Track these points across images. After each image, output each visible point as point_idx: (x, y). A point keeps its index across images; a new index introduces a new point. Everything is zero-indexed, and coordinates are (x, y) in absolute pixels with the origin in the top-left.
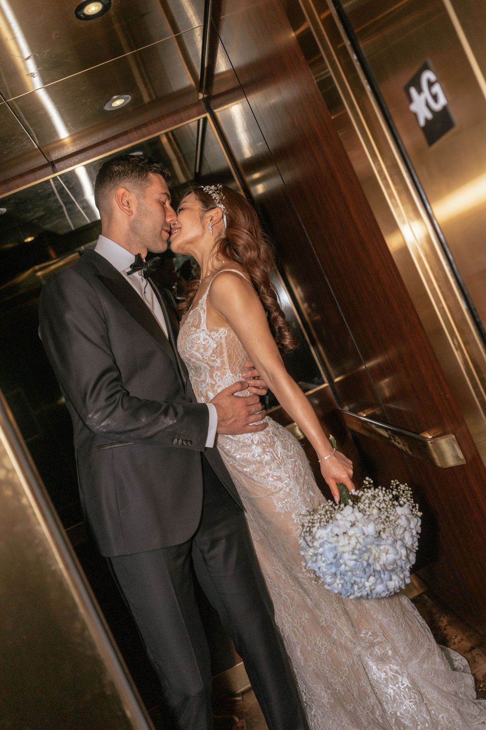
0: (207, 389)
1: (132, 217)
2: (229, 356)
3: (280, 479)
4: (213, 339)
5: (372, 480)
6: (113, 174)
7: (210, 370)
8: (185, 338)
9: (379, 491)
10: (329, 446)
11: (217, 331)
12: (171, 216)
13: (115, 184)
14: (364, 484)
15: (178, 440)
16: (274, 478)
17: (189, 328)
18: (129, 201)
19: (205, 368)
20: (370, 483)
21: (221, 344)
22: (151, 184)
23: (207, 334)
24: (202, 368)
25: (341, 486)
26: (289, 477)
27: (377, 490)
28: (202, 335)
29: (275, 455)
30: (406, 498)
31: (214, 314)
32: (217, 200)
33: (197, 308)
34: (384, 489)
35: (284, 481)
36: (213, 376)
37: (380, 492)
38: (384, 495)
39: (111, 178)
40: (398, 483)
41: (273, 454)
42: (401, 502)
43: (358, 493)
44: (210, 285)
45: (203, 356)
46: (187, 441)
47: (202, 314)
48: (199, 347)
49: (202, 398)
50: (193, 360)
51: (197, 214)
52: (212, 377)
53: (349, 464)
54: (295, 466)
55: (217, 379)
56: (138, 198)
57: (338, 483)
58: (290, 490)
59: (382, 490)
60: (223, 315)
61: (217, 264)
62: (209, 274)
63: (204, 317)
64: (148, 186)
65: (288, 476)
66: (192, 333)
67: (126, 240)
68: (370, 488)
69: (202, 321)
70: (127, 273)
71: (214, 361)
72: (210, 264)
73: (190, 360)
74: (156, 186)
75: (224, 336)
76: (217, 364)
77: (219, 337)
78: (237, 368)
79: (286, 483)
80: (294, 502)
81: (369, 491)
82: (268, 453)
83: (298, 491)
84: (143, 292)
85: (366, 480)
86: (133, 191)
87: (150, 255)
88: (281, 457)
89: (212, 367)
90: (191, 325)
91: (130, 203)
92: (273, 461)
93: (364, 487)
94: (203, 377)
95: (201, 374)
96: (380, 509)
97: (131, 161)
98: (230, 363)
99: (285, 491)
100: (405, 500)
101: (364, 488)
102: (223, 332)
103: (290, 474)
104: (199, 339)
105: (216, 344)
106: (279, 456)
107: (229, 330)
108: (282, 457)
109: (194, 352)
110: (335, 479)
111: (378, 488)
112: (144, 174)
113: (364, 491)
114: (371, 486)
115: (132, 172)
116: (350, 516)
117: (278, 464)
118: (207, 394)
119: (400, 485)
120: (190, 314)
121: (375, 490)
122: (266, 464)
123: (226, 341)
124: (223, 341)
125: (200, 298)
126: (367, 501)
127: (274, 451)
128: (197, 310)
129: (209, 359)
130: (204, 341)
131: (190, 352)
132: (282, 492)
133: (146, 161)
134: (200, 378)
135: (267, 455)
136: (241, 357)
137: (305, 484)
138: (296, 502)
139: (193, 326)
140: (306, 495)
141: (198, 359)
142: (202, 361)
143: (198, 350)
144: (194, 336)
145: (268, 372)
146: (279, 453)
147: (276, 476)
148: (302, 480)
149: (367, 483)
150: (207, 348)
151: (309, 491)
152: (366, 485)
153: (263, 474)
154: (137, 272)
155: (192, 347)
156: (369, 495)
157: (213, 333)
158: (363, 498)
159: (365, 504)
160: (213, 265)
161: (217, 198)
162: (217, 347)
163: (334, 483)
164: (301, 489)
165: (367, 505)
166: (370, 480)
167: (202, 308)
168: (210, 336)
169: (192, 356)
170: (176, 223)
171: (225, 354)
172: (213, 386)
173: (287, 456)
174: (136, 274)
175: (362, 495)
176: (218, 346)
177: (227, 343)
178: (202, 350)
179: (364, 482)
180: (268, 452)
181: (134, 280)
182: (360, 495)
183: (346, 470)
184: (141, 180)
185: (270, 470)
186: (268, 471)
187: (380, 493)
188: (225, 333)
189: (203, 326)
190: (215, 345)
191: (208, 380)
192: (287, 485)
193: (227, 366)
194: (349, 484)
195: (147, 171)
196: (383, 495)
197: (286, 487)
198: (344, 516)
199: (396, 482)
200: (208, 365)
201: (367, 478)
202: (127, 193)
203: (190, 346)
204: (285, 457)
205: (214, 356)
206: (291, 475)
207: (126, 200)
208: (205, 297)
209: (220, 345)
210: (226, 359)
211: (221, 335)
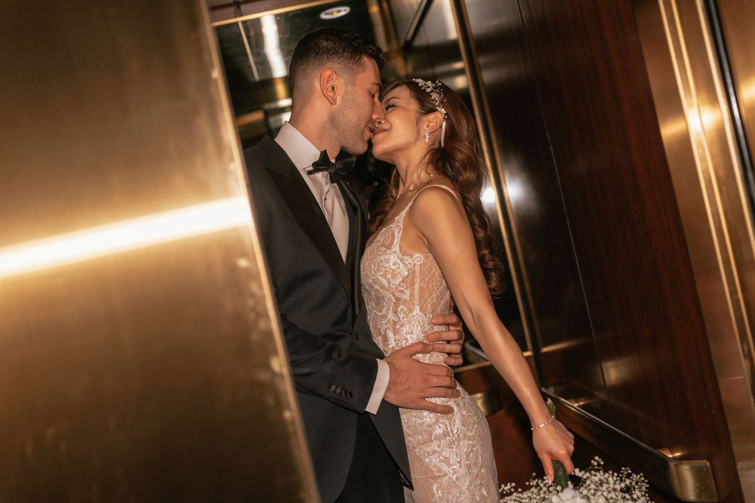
0: (387, 327)
1: (335, 107)
2: (421, 290)
3: (447, 461)
4: (405, 264)
5: (602, 460)
6: (319, 51)
7: (394, 303)
8: (371, 259)
9: (609, 477)
10: (546, 411)
11: (411, 256)
12: (378, 113)
13: (321, 63)
14: (591, 464)
15: (336, 388)
16: (441, 458)
17: (378, 247)
18: (335, 87)
19: (390, 300)
20: (599, 465)
21: (414, 272)
22: (364, 69)
23: (398, 257)
24: (386, 300)
25: (557, 464)
26: (459, 462)
27: (606, 475)
28: (393, 258)
29: (449, 429)
30: (641, 491)
31: (413, 234)
32: (436, 101)
33: (391, 226)
34: (616, 474)
35: (452, 465)
36: (397, 310)
37: (612, 479)
38: (615, 482)
39: (317, 54)
40: (630, 471)
41: (447, 428)
42: (635, 496)
43: (583, 475)
44: (413, 200)
45: (389, 283)
46: (346, 392)
47: (396, 233)
48: (386, 271)
49: (380, 338)
50: (377, 287)
51: (413, 116)
52: (395, 312)
53: (570, 438)
54: (472, 451)
55: (401, 316)
56: (346, 84)
57: (554, 459)
58: (457, 479)
59: (613, 476)
60: (425, 237)
61: (424, 176)
62: (411, 189)
63: (398, 236)
64: (360, 72)
65: (459, 460)
66: (381, 253)
67: (318, 132)
68: (598, 471)
69: (395, 242)
70: (308, 172)
71: (402, 292)
72: (415, 176)
73: (373, 287)
74: (368, 74)
75: (419, 263)
76: (404, 297)
77: (413, 264)
78: (429, 306)
79: (454, 469)
80: (458, 495)
81: (597, 473)
82: (440, 425)
83: (467, 483)
84: (323, 198)
85: (595, 460)
86: (342, 74)
87: (343, 154)
88: (456, 435)
89: (398, 299)
90: (381, 245)
91: (335, 89)
92: (445, 436)
93: (590, 468)
94: (384, 310)
95: (383, 307)
96: (607, 499)
97: (343, 38)
98: (421, 297)
99: (450, 478)
100: (639, 494)
101: (591, 470)
102: (419, 258)
103: (462, 459)
104: (388, 262)
105: (408, 271)
106: (455, 432)
107: (426, 257)
108: (458, 436)
109: (379, 277)
110: (550, 454)
111: (608, 472)
112: (357, 56)
113: (591, 473)
114: (600, 468)
115: (344, 53)
116: (569, 501)
117: (450, 442)
118: (385, 332)
119: (633, 475)
120: (382, 232)
121: (604, 474)
122: (436, 438)
123: (421, 270)
124: (417, 269)
125: (397, 213)
126: (593, 486)
127: (450, 425)
128: (391, 227)
129: (397, 288)
130: (394, 265)
131: (375, 276)
132: (446, 478)
133: (361, 40)
134: (381, 312)
135: (440, 427)
136: (436, 293)
137: (478, 478)
138: (460, 497)
139: (383, 245)
140: (476, 492)
141: (383, 287)
142: (387, 290)
143: (384, 276)
144: (383, 258)
145: (474, 312)
146: (456, 429)
147: (443, 456)
148: (475, 471)
149: (595, 464)
150: (396, 275)
151: (481, 488)
152: (594, 466)
153: (429, 449)
154: (321, 173)
155: (379, 270)
156: (596, 479)
157: (406, 257)
158: (588, 482)
159: (590, 490)
160: (419, 177)
161: (437, 99)
162: (408, 276)
163: (549, 459)
164: (471, 482)
165: (592, 491)
166: (600, 460)
167: (397, 226)
168: (402, 261)
169: (376, 281)
170: (383, 122)
171: (417, 286)
172: (395, 323)
173: (465, 435)
174: (319, 175)
175: (588, 478)
176: (409, 274)
177: (421, 273)
178: (389, 276)
179: (593, 462)
180: (441, 423)
181: (314, 181)
182: (585, 477)
183: (565, 446)
184: (353, 63)
185: (439, 446)
186: (436, 448)
187: (610, 479)
188: (421, 260)
189: (396, 247)
190: (406, 273)
191: (391, 316)
192: (455, 472)
193: (417, 302)
194: (568, 464)
195: (361, 53)
196: (613, 482)
197: (453, 474)
198: (562, 500)
199: (627, 470)
200: (394, 296)
201: (597, 458)
202: (334, 76)
203: (375, 269)
204: (461, 436)
205: (403, 286)
206: (462, 461)
207: (331, 84)
208: (403, 214)
209: (412, 273)
210: (417, 292)
211: (415, 262)
